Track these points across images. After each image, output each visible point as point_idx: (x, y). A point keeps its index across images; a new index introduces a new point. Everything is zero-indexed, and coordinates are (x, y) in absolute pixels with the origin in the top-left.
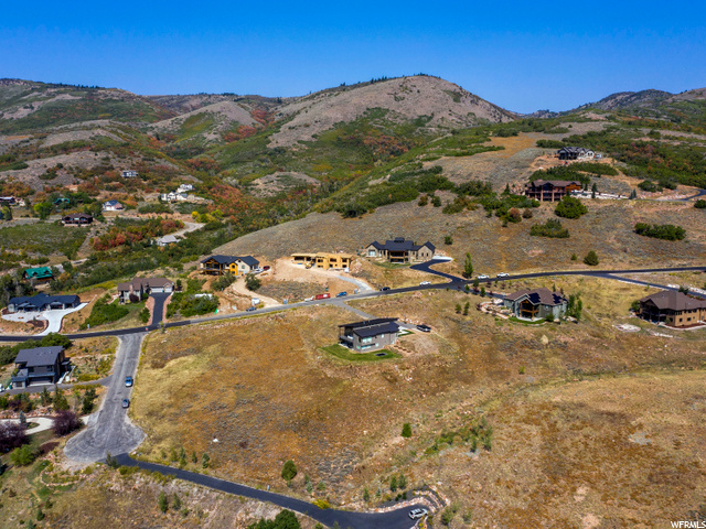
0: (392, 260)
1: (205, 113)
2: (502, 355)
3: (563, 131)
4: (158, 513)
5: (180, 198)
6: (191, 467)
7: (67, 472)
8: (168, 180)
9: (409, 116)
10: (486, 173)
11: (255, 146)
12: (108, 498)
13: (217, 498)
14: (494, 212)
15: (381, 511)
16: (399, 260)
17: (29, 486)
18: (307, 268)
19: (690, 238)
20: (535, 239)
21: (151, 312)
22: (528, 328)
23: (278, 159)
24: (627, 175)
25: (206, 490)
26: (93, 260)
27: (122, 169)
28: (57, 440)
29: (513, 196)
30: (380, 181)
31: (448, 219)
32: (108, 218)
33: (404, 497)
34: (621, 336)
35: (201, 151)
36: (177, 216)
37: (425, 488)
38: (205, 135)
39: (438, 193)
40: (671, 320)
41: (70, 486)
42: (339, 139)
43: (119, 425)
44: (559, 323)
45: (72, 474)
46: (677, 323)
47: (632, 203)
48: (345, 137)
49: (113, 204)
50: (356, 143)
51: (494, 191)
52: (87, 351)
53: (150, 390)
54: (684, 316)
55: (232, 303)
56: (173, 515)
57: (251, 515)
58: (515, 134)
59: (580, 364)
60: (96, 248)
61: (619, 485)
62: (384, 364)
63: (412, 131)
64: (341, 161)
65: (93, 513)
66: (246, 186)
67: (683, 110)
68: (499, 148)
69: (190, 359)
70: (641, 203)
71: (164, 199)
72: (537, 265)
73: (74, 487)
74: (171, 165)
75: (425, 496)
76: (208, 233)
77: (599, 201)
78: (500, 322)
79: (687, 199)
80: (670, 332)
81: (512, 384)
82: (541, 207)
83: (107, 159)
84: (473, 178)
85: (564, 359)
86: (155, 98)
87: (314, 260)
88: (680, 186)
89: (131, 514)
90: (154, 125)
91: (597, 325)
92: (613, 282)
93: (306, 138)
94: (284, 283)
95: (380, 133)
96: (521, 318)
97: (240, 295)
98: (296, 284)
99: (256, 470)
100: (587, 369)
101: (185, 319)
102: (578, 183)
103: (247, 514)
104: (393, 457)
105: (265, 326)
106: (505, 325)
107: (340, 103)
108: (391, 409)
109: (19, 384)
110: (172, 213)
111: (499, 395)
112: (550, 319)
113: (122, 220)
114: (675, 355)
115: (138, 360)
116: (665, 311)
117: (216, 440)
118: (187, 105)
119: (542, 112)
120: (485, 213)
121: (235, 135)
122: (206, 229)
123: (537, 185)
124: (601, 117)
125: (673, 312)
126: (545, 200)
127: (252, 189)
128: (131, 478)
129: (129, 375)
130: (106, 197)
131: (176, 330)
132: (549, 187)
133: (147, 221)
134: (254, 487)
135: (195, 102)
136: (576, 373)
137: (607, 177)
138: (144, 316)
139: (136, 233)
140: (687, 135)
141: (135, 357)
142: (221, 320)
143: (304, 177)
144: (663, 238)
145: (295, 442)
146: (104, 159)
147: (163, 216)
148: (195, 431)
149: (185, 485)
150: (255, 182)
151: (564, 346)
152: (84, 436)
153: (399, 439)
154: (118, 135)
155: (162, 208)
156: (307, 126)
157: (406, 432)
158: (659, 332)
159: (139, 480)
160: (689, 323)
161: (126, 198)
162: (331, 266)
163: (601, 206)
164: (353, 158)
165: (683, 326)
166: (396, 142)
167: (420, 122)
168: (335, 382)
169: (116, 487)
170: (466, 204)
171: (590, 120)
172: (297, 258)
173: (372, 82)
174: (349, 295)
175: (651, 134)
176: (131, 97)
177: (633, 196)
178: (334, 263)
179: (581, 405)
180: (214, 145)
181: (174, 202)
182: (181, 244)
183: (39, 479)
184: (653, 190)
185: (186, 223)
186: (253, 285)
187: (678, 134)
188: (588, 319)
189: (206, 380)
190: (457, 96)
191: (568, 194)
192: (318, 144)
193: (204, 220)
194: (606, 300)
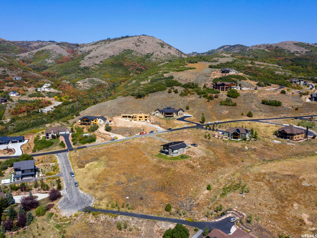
0: (167, 117)
1: (45, 50)
2: (232, 155)
3: (216, 61)
4: (118, 231)
5: (47, 90)
6: (122, 210)
7: (65, 217)
8: (37, 81)
9: (143, 53)
10: (193, 79)
11: (74, 66)
12: (91, 227)
13: (143, 222)
14: (202, 95)
15: (217, 220)
16: (170, 117)
17: (49, 225)
18: (131, 121)
19: (284, 106)
20: (223, 107)
21: (65, 143)
22: (238, 144)
23: (86, 72)
24: (250, 80)
25: (136, 219)
26: (13, 120)
27: (13, 76)
28: (52, 203)
29: (208, 89)
30: (146, 82)
31: (183, 98)
32: (14, 99)
33: (223, 214)
34: (275, 145)
35: (46, 68)
36: (47, 99)
37: (230, 210)
38: (47, 60)
39: (175, 88)
40: (292, 138)
41: (70, 223)
42: (113, 63)
43: (78, 194)
44: (249, 141)
45: (69, 217)
46: (294, 139)
47: (256, 92)
48: (115, 62)
49: (14, 93)
50: (121, 65)
51: (199, 86)
52: (42, 162)
53: (84, 178)
54: (297, 136)
55: (102, 137)
56: (125, 231)
57: (161, 228)
58: (196, 62)
59: (264, 157)
60: (12, 114)
61: (308, 202)
62: (186, 161)
63: (144, 60)
64: (115, 73)
65: (87, 234)
66: (74, 84)
67: (257, 53)
68: (194, 68)
69: (95, 163)
70: (259, 92)
71: (39, 90)
72: (229, 118)
73: (71, 223)
74: (37, 75)
75: (232, 213)
76: (64, 106)
77: (243, 91)
78: (225, 142)
79: (276, 90)
80: (293, 143)
81: (241, 166)
82: (221, 93)
83: (5, 71)
84: (188, 81)
85: (257, 155)
86: (15, 42)
87: (133, 117)
88: (272, 85)
89: (105, 233)
90: (19, 55)
91: (264, 141)
92: (262, 123)
93: (97, 62)
94: (121, 128)
95: (131, 61)
96: (233, 139)
97: (104, 134)
98: (128, 128)
99: (152, 209)
100: (268, 159)
101: (82, 146)
102: (234, 83)
103: (159, 227)
104: (208, 199)
105: (122, 147)
106: (228, 142)
107: (111, 47)
108: (197, 179)
109: (18, 178)
110: (45, 97)
111: (237, 171)
112: (245, 139)
113: (22, 101)
114: (298, 151)
115: (70, 164)
116: (289, 135)
117: (127, 198)
118: (31, 46)
119: (194, 53)
120: (199, 96)
121: (62, 61)
122: (63, 104)
123: (218, 84)
124: (229, 55)
125: (293, 135)
126: (222, 90)
127: (77, 86)
128: (98, 217)
129: (70, 171)
130: (9, 90)
131: (82, 150)
132: (223, 85)
133: (34, 101)
134: (156, 216)
135: (36, 45)
136: (264, 160)
137: (244, 81)
138: (62, 144)
139: (31, 107)
140: (265, 64)
141: (68, 163)
142: (101, 145)
143: (100, 80)
144: (273, 105)
145: (163, 196)
146: (3, 71)
147: (41, 98)
148: (115, 194)
149: (125, 218)
150: (78, 82)
151: (255, 150)
152: (64, 200)
153: (207, 191)
154: (5, 60)
155: (39, 95)
156: (97, 57)
157: (209, 188)
158: (289, 143)
159: (102, 217)
160: (298, 139)
161: (19, 90)
162: (140, 120)
163: (244, 93)
164: (120, 72)
165: (296, 140)
166: (138, 65)
167: (148, 56)
168: (168, 170)
169: (92, 221)
170: (189, 92)
171: (225, 57)
172: (124, 117)
173: (123, 38)
174: (154, 132)
175: (252, 63)
176: (4, 41)
177: (256, 89)
178: (141, 119)
179: (275, 173)
180: (52, 65)
181: (44, 92)
182: (54, 111)
183: (52, 221)
184: (263, 86)
185: (52, 102)
186: (108, 129)
187: (262, 63)
188: (260, 139)
189: (108, 172)
190: (162, 45)
191: (231, 88)
192: (103, 65)
193: (61, 100)
194: (262, 131)
